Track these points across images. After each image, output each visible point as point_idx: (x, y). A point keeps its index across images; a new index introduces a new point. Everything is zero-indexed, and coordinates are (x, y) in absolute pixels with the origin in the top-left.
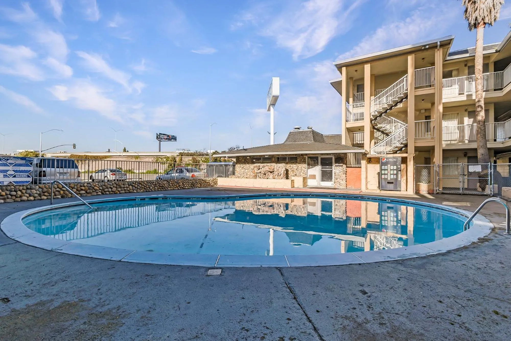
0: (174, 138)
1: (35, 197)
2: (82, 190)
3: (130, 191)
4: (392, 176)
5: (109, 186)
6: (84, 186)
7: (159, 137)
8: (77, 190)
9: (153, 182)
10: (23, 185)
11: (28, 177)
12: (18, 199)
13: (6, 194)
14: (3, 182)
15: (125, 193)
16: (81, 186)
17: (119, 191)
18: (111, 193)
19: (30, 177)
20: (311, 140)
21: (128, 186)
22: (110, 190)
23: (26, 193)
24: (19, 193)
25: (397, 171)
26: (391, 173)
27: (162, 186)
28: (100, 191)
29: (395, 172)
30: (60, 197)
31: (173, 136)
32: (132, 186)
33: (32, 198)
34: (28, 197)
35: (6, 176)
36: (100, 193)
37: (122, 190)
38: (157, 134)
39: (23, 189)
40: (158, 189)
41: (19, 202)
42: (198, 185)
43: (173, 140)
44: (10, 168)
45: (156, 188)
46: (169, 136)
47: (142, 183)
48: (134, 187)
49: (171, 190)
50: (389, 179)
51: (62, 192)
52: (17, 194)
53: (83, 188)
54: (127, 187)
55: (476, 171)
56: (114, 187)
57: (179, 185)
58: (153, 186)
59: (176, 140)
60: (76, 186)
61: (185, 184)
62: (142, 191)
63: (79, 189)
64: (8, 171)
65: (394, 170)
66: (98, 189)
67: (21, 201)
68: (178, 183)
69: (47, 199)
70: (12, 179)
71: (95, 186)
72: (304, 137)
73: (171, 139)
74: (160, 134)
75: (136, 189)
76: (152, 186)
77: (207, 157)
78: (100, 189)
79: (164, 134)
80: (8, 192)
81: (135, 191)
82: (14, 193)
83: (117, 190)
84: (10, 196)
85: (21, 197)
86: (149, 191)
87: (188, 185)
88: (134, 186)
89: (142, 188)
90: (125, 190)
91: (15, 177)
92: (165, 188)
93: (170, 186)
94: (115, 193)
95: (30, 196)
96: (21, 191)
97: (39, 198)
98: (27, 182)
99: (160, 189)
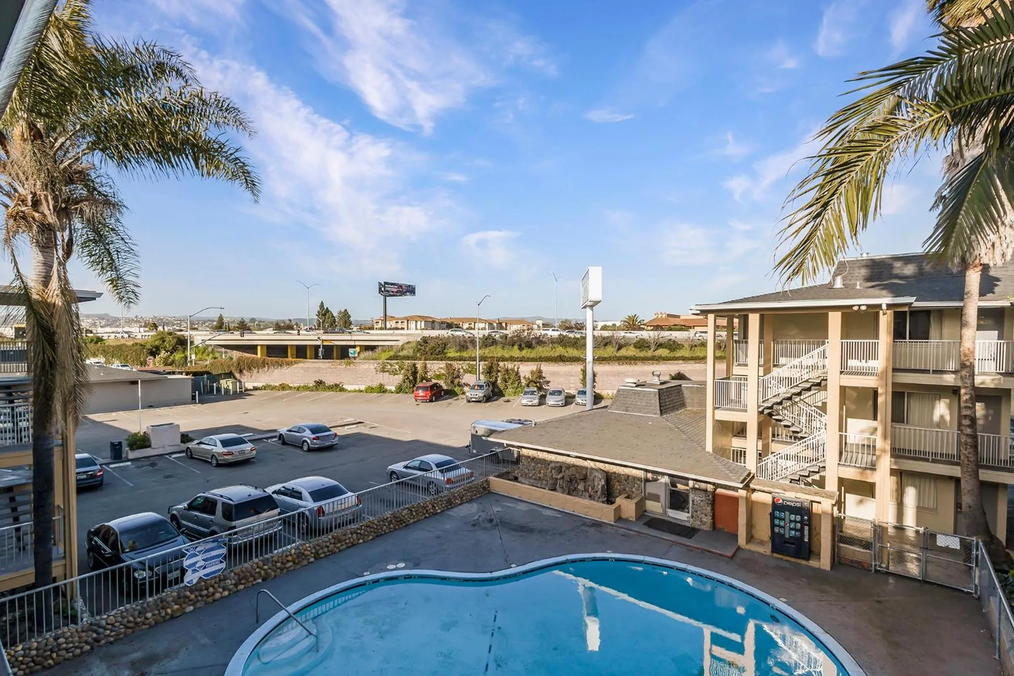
0: (411, 290)
1: (230, 590)
2: (288, 561)
3: (354, 542)
4: (793, 532)
5: (324, 544)
6: (291, 555)
7: (383, 289)
8: (282, 563)
9: (387, 518)
10: (215, 577)
11: (221, 562)
12: (210, 599)
13: (196, 597)
14: (192, 580)
15: (348, 548)
16: (287, 556)
17: (338, 548)
18: (328, 553)
19: (223, 562)
20: (655, 412)
21: (350, 536)
22: (326, 549)
23: (219, 587)
24: (211, 590)
25: (801, 525)
26: (791, 527)
27: (401, 520)
28: (313, 555)
29: (799, 525)
30: (260, 581)
31: (410, 286)
32: (357, 533)
33: (226, 593)
34: (221, 593)
35: (195, 570)
36: (312, 559)
37: (342, 545)
38: (380, 284)
39: (215, 583)
40: (395, 526)
41: (212, 603)
42: (457, 501)
43: (408, 293)
44: (199, 558)
45: (392, 526)
46: (401, 286)
47: (371, 525)
48: (359, 535)
49: (414, 522)
50: (787, 536)
51: (263, 572)
52: (208, 592)
53: (290, 558)
54: (349, 538)
55: (950, 547)
56: (331, 544)
57: (427, 511)
58: (386, 523)
59: (414, 293)
60: (280, 559)
61: (435, 505)
62: (371, 537)
63: (285, 561)
64: (196, 563)
65: (795, 522)
66: (309, 553)
67: (214, 601)
68: (425, 508)
69: (245, 588)
70: (201, 573)
71: (306, 550)
72: (643, 404)
73: (406, 292)
74: (386, 283)
75: (362, 536)
76: (385, 525)
77: (471, 363)
78: (312, 553)
79: (392, 284)
80: (197, 593)
81: (361, 541)
82: (205, 592)
83: (335, 547)
84: (200, 598)
85: (213, 594)
86: (381, 535)
87: (440, 507)
88: (360, 533)
89: (371, 532)
90: (347, 544)
91: (205, 568)
92: (404, 522)
93: (412, 517)
94: (332, 554)
95: (224, 590)
96: (213, 586)
97: (235, 589)
98: (219, 570)
99: (397, 527)
